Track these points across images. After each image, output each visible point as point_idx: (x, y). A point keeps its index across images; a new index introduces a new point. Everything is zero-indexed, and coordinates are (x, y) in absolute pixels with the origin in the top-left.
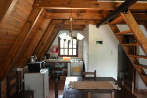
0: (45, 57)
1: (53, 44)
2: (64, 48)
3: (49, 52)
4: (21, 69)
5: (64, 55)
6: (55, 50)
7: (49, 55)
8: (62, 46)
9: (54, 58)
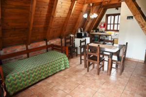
0: (95, 31)
1: (102, 21)
2: (111, 24)
3: (99, 27)
4: (73, 36)
5: (110, 30)
6: (102, 25)
7: (98, 29)
8: (109, 22)
9: (102, 32)
